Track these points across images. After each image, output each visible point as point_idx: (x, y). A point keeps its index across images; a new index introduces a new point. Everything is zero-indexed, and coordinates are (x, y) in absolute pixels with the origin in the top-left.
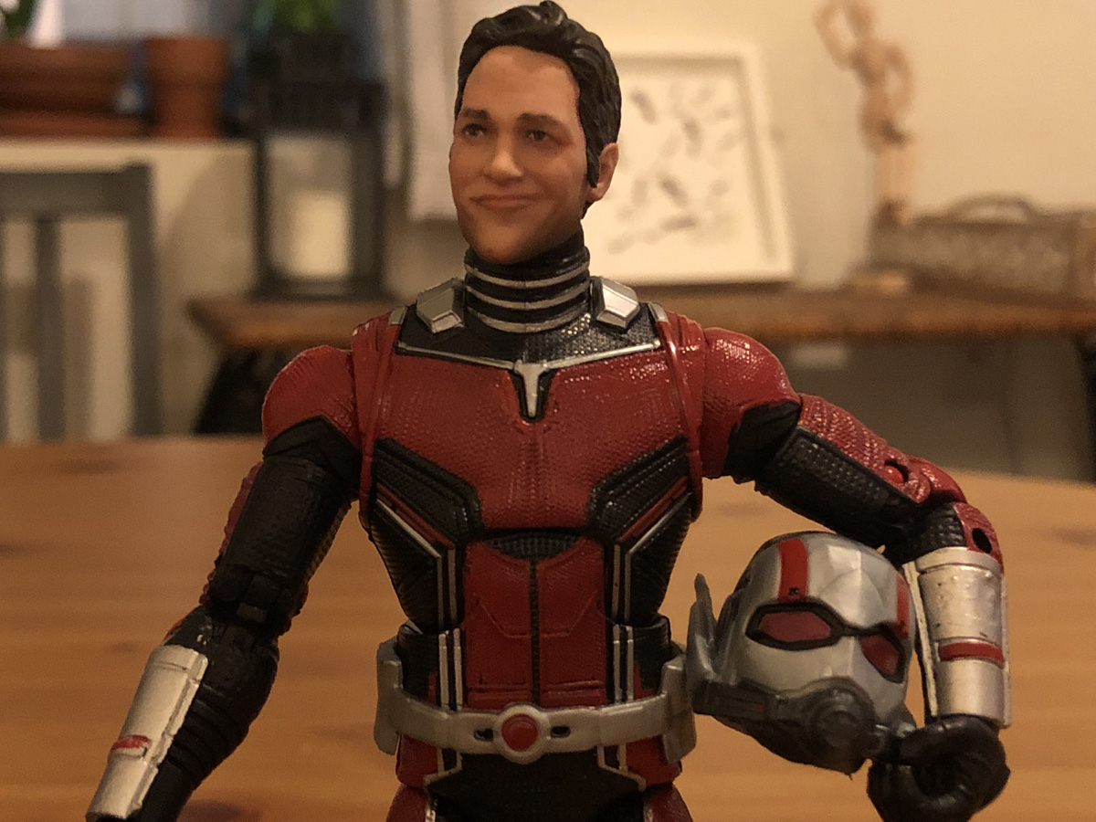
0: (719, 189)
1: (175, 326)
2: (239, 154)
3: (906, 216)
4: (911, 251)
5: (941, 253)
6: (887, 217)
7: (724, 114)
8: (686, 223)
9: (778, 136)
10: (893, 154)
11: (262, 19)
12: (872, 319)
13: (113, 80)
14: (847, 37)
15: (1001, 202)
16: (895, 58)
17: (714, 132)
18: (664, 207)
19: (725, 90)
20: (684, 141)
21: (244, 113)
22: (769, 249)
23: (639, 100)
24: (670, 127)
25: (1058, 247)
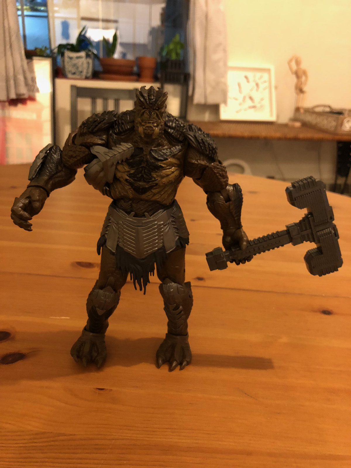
0: (262, 99)
3: (302, 110)
4: (303, 117)
5: (309, 118)
6: (297, 109)
7: (265, 82)
8: (254, 107)
9: (276, 88)
10: (302, 95)
11: (164, 54)
12: (291, 135)
13: (132, 67)
14: (294, 67)
15: (325, 106)
16: (305, 73)
17: (262, 86)
18: (249, 103)
19: (266, 76)
20: (256, 87)
21: (159, 75)
22: (271, 115)
23: (246, 77)
24: (252, 84)
25: (334, 121)
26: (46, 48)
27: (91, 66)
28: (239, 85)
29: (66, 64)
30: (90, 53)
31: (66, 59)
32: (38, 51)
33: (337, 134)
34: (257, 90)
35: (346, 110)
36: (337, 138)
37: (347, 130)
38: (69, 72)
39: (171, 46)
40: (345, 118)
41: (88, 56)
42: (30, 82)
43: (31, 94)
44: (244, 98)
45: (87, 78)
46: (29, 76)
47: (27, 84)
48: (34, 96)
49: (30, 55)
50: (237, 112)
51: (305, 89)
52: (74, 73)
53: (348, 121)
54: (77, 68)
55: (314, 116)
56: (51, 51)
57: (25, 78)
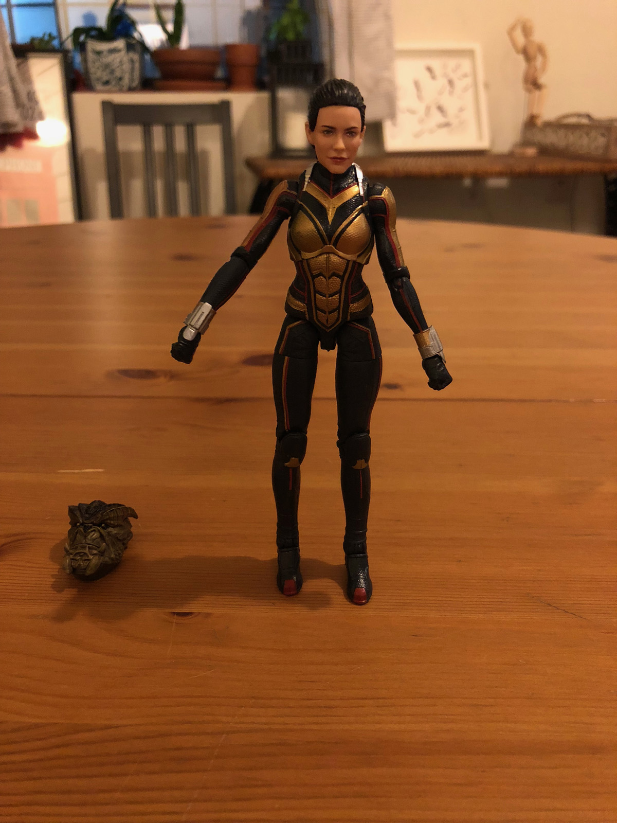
0: (461, 110)
1: (241, 169)
2: (265, 95)
3: (539, 122)
4: (539, 137)
5: (552, 138)
7: (465, 76)
8: (447, 125)
9: (487, 86)
10: (537, 93)
11: (273, 36)
12: (523, 167)
13: (215, 64)
14: (521, 40)
15: (579, 115)
16: (541, 50)
17: (460, 84)
18: (438, 118)
19: (466, 65)
20: (448, 88)
21: (266, 79)
22: (480, 137)
23: (429, 69)
24: (442, 82)
25: (603, 135)
26: (50, 35)
27: (137, 65)
28: (417, 85)
29: (90, 65)
30: (134, 42)
31: (91, 56)
32: (36, 42)
34: (451, 93)
38: (98, 79)
39: (286, 20)
41: (130, 47)
42: (25, 100)
43: (28, 125)
44: (428, 109)
45: (131, 90)
46: (22, 89)
47: (19, 104)
48: (34, 127)
49: (22, 52)
50: (417, 135)
51: (542, 80)
52: (107, 83)
54: (112, 72)
55: (562, 133)
56: (62, 42)
57: (15, 91)
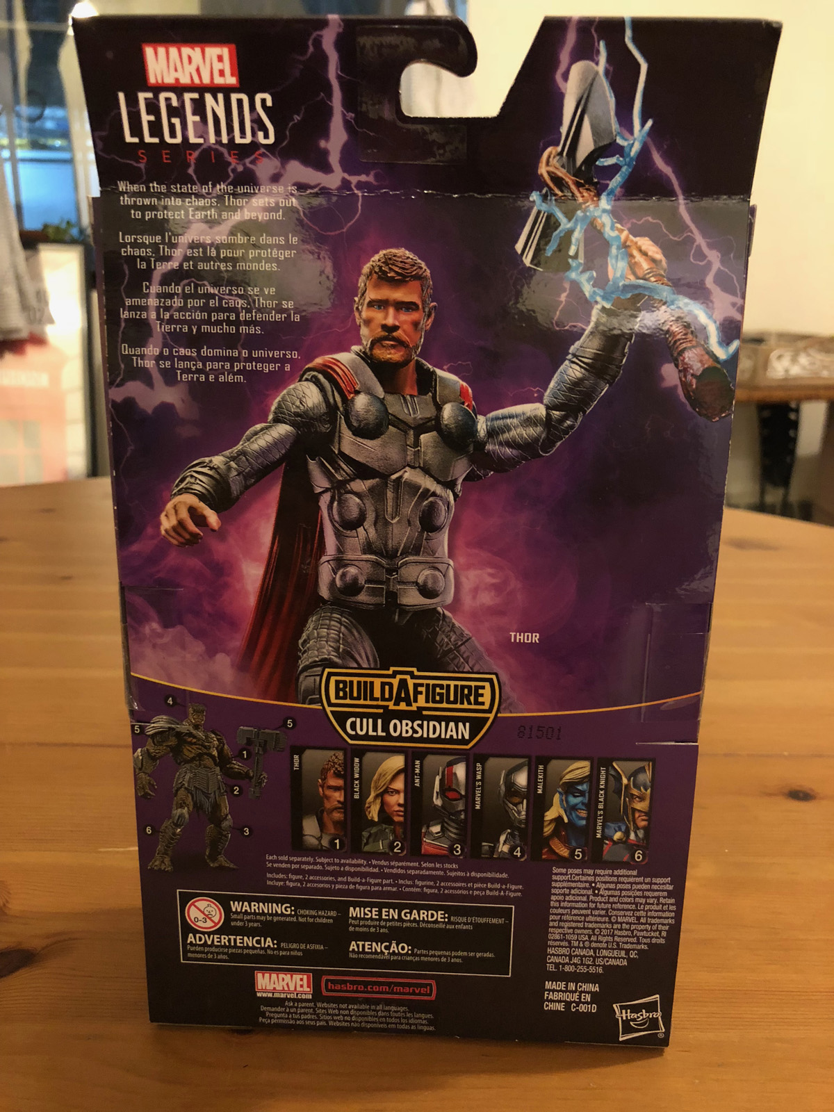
25: (748, 357)
26: (68, 223)
32: (50, 231)
33: (756, 388)
35: (770, 334)
36: (758, 395)
37: (779, 378)
40: (772, 351)
42: (32, 301)
43: (36, 329)
46: (30, 288)
47: (25, 306)
48: (43, 333)
49: (31, 241)
53: (780, 357)
56: (82, 231)
57: (21, 292)
